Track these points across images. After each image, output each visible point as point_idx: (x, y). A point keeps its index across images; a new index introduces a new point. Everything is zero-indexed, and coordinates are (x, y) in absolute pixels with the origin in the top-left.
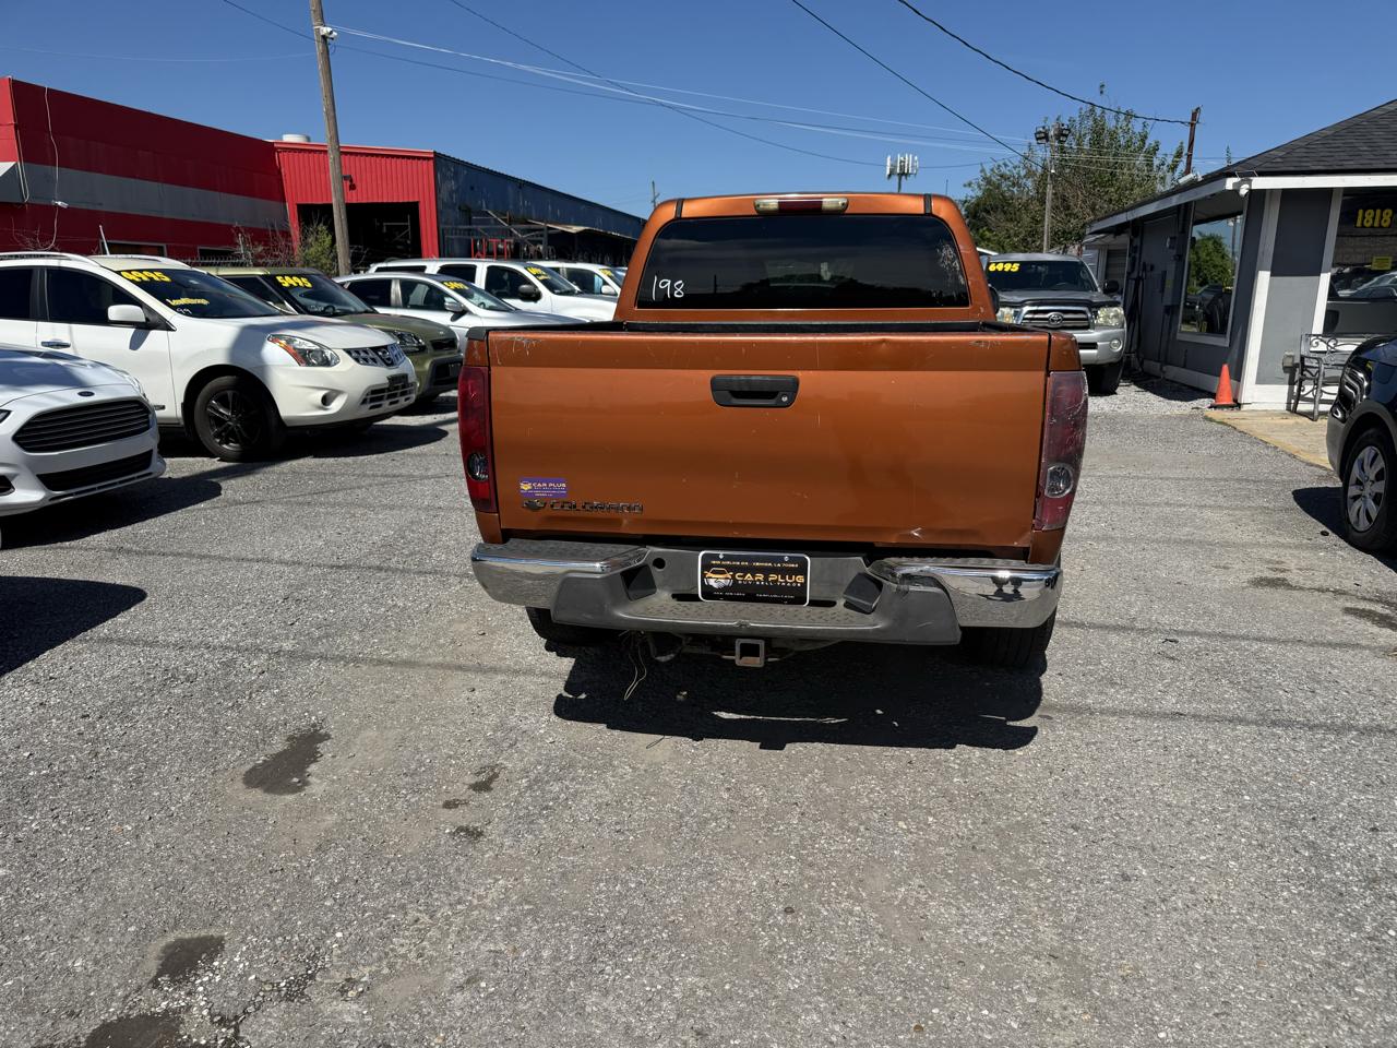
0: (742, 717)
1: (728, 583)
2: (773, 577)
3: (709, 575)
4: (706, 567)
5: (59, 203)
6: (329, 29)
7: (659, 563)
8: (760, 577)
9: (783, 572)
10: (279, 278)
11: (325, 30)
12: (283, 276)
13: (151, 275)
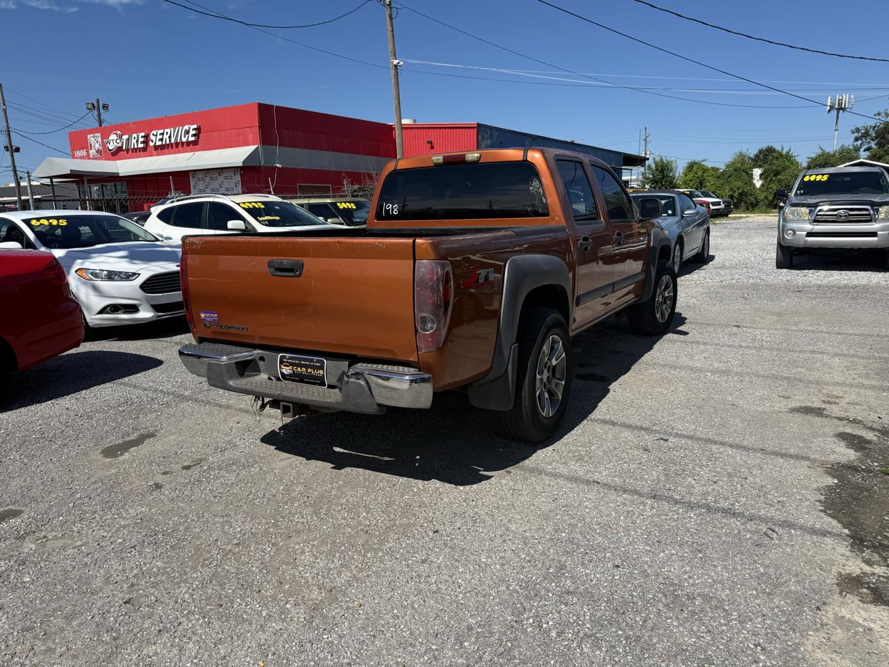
0: (345, 451)
1: (291, 372)
2: (309, 370)
3: (283, 367)
4: (281, 362)
5: (278, 165)
6: (398, 61)
7: (262, 359)
8: (304, 369)
9: (314, 368)
10: (338, 204)
11: (396, 62)
12: (341, 203)
13: (255, 205)
